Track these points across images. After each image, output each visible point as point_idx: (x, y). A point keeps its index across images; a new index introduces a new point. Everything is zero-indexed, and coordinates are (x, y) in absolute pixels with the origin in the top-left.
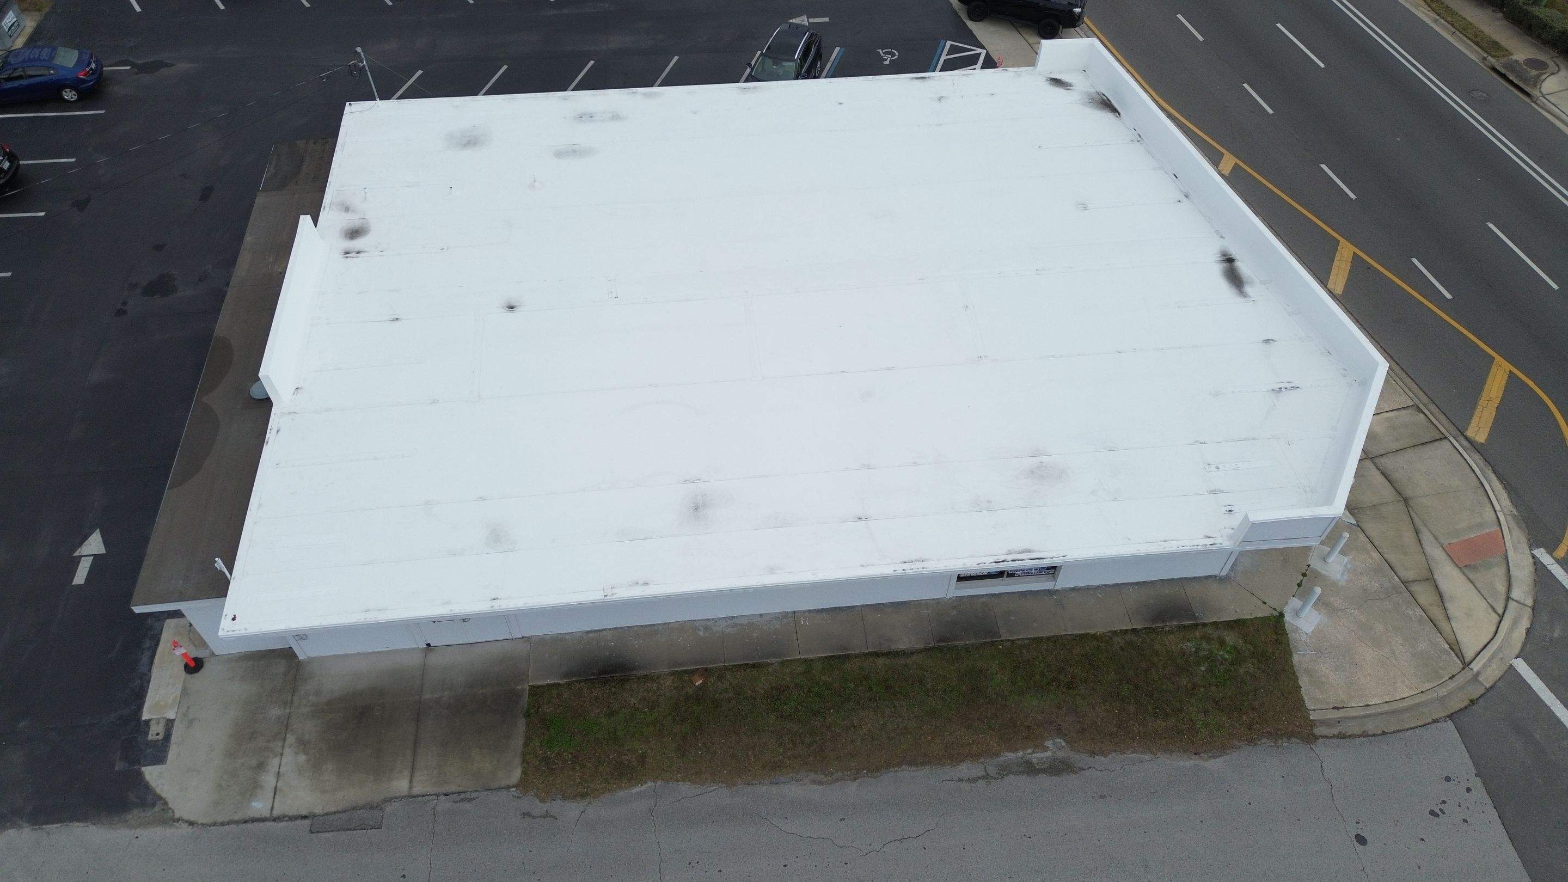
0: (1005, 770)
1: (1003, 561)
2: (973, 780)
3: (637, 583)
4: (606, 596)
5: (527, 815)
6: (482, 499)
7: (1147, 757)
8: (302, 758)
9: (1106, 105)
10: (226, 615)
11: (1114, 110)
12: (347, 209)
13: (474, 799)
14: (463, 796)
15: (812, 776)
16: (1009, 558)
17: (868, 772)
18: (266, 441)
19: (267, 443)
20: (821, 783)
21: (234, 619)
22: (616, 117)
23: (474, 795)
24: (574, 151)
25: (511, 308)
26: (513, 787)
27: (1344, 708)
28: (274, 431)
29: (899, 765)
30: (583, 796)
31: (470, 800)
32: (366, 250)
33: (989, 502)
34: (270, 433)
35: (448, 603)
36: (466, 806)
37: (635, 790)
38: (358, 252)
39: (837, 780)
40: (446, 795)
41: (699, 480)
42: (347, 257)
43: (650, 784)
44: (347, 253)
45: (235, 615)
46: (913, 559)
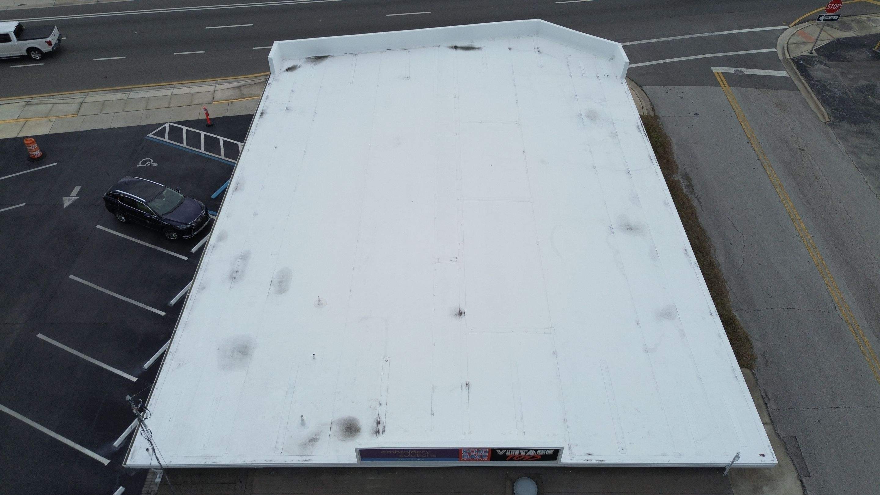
0: (693, 192)
1: (645, 134)
2: (700, 202)
3: (686, 254)
4: (697, 266)
5: (766, 364)
6: (638, 323)
7: (675, 155)
8: (765, 488)
9: (319, 59)
10: (762, 461)
11: (326, 57)
12: (314, 440)
13: (764, 390)
14: (764, 396)
15: (712, 252)
16: (643, 133)
17: (705, 233)
18: (600, 462)
19: (601, 461)
20: (715, 250)
21: (763, 455)
22: (244, 257)
23: (762, 390)
24: (281, 282)
25: (461, 313)
26: (752, 372)
27: (642, 106)
28: (590, 457)
29: (699, 224)
30: (748, 340)
31: (766, 393)
32: (375, 417)
33: (612, 133)
34: (591, 460)
35: (719, 336)
36: (770, 394)
37: (738, 318)
38: (379, 423)
39: (712, 244)
40: (766, 404)
41: (610, 227)
42: (383, 431)
43: (733, 312)
44: (378, 432)
45: (760, 455)
46: (650, 159)
